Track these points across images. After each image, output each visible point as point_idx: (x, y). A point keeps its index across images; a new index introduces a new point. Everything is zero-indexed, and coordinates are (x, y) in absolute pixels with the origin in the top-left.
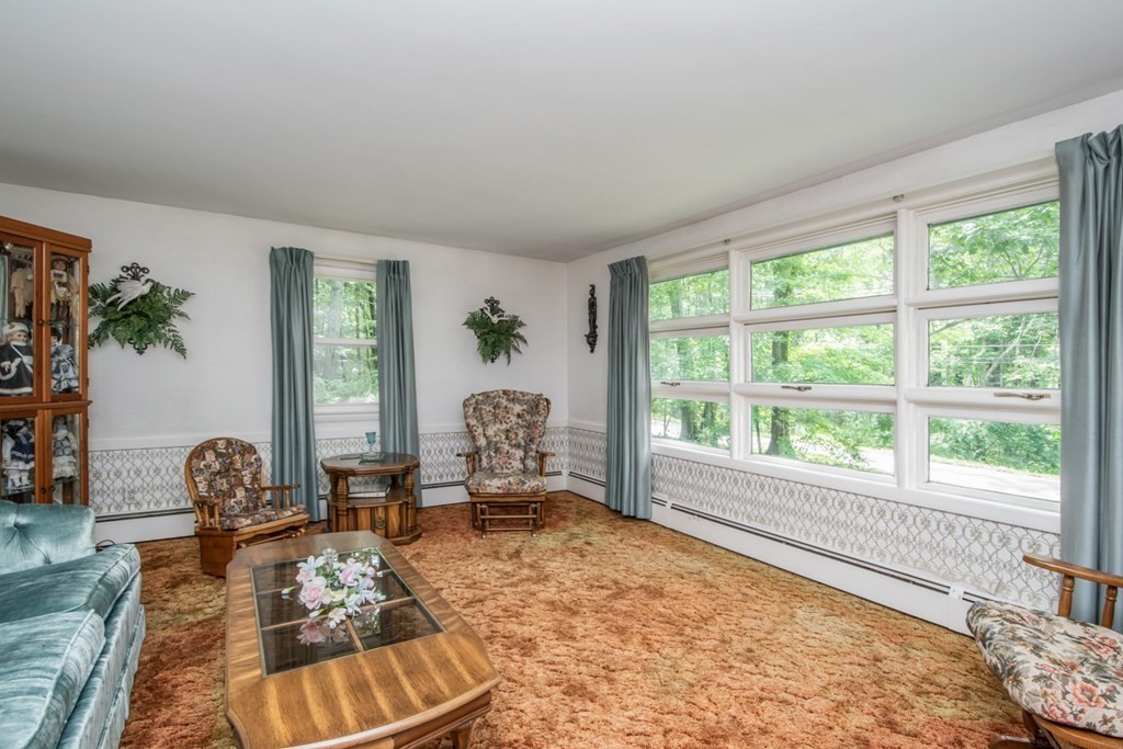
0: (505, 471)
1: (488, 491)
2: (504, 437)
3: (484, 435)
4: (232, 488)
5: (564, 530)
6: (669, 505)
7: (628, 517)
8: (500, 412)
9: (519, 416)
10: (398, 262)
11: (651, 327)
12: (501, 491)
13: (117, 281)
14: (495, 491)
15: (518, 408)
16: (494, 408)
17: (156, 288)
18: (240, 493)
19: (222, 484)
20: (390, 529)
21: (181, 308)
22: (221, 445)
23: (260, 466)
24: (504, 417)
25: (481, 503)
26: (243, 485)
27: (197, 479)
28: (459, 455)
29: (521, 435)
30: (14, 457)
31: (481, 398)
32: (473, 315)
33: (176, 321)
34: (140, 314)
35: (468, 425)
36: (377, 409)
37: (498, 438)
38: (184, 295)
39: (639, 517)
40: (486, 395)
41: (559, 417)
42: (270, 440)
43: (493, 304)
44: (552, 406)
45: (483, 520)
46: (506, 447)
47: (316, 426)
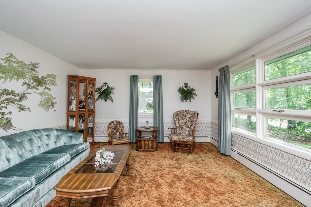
0: (184, 134)
1: (174, 140)
2: (184, 124)
3: (179, 123)
4: (117, 132)
5: (199, 155)
6: (236, 152)
7: (222, 154)
8: (184, 116)
9: (189, 118)
10: (158, 76)
11: (231, 89)
12: (177, 140)
13: (102, 86)
14: (176, 140)
15: (189, 116)
16: (182, 115)
17: (108, 87)
18: (118, 134)
19: (115, 131)
20: (149, 147)
21: (112, 91)
22: (115, 122)
23: (123, 128)
24: (185, 118)
25: (173, 143)
26: (119, 132)
27: (109, 130)
28: (168, 129)
29: (189, 124)
30: (82, 123)
31: (178, 112)
32: (180, 88)
33: (112, 95)
34: (105, 93)
35: (174, 120)
36: (153, 115)
37: (183, 124)
38: (113, 88)
39: (226, 154)
40: (180, 112)
41: (201, 119)
42: (129, 121)
43: (186, 85)
44: (199, 116)
45: (175, 148)
46: (185, 127)
47: (139, 119)
